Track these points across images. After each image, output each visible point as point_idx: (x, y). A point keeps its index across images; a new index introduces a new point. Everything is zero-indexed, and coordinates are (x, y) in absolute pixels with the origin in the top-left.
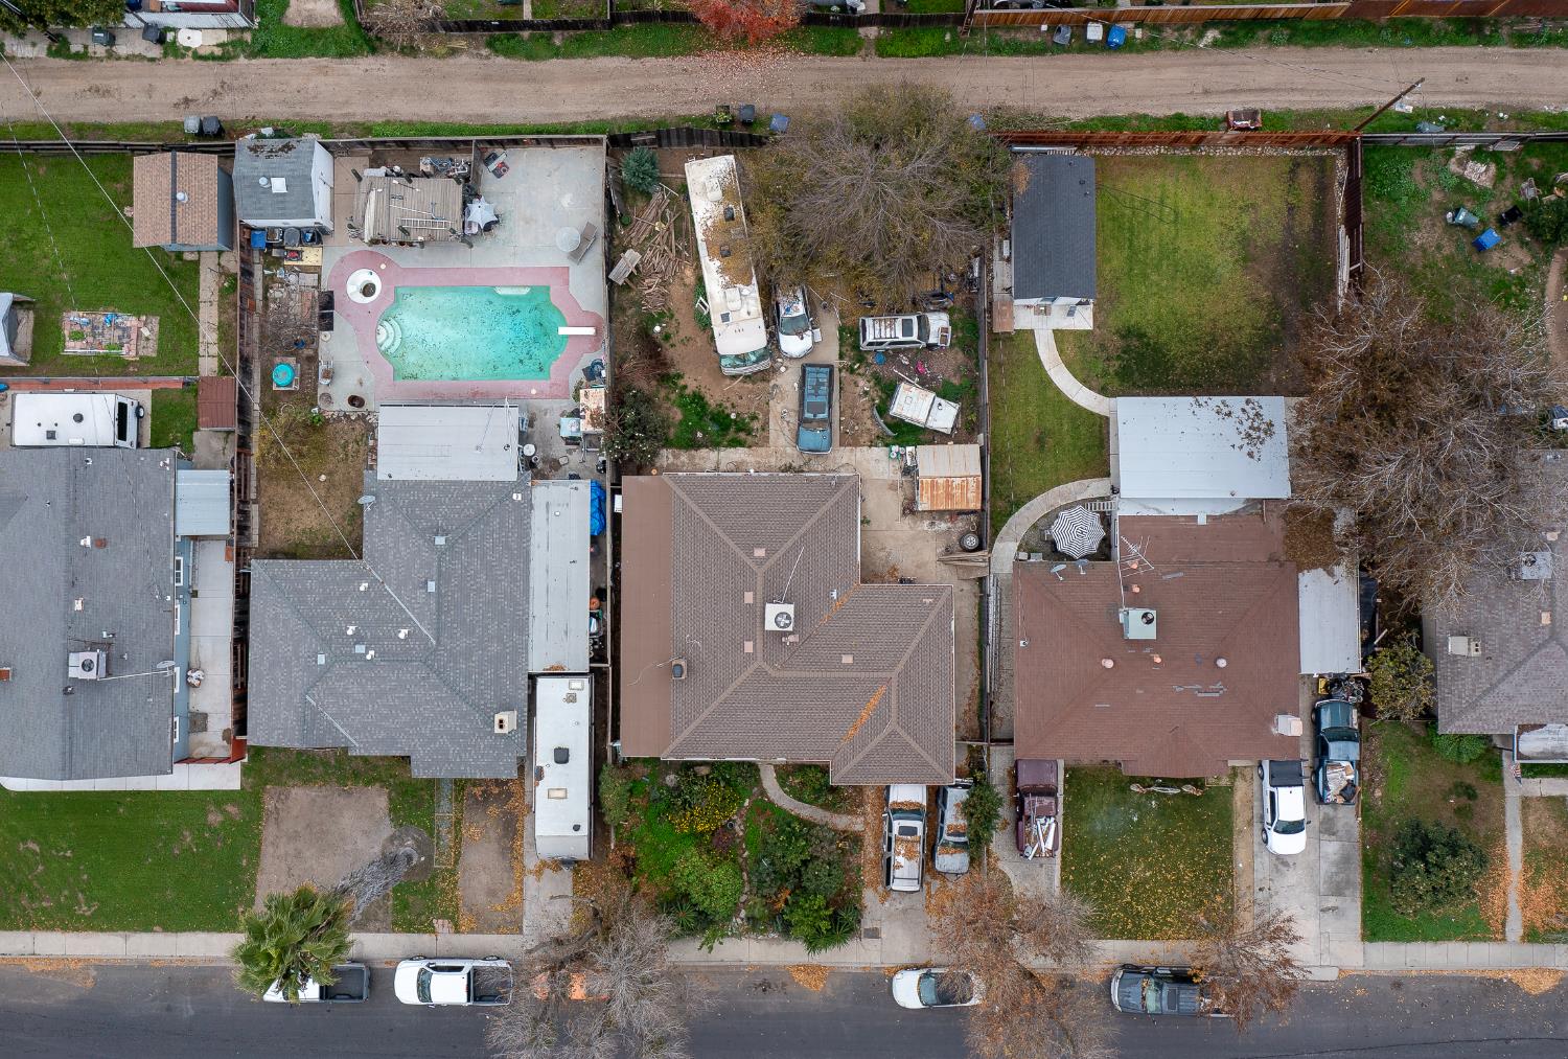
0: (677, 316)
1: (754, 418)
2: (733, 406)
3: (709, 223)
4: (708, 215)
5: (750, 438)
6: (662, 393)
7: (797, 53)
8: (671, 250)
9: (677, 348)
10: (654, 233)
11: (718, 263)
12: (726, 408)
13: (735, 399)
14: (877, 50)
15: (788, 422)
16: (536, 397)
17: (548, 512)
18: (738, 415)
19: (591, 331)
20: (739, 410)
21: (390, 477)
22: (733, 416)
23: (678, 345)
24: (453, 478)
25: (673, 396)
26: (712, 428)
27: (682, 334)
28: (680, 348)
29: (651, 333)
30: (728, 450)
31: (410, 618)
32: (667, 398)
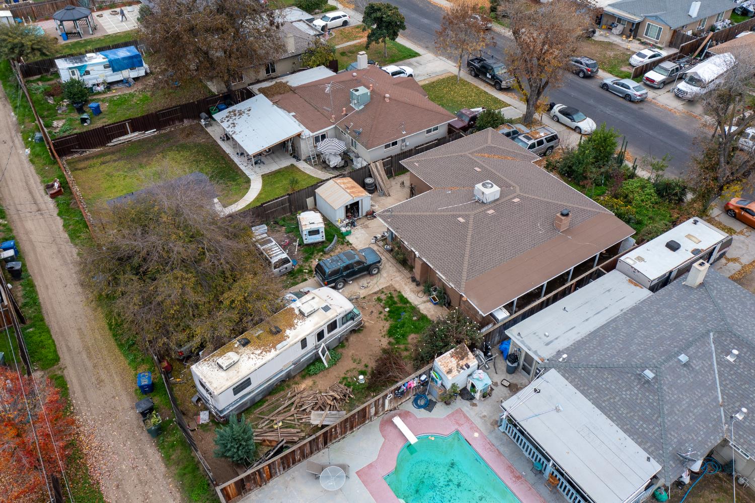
0: (343, 375)
1: (379, 300)
2: (381, 313)
3: (258, 352)
4: (252, 356)
5: (394, 296)
6: (405, 354)
7: (72, 413)
8: (293, 403)
9: (366, 362)
10: (286, 426)
11: (288, 332)
12: (385, 315)
13: (375, 314)
14: (53, 365)
15: (368, 283)
16: (478, 430)
17: (551, 342)
18: (384, 308)
19: (397, 421)
20: (381, 309)
21: (648, 459)
22: (387, 309)
23: (363, 364)
24: (598, 411)
25: (402, 347)
26: (405, 315)
27: (353, 365)
28: (365, 360)
29: (367, 385)
30: (411, 301)
31: (717, 364)
32: (406, 350)
